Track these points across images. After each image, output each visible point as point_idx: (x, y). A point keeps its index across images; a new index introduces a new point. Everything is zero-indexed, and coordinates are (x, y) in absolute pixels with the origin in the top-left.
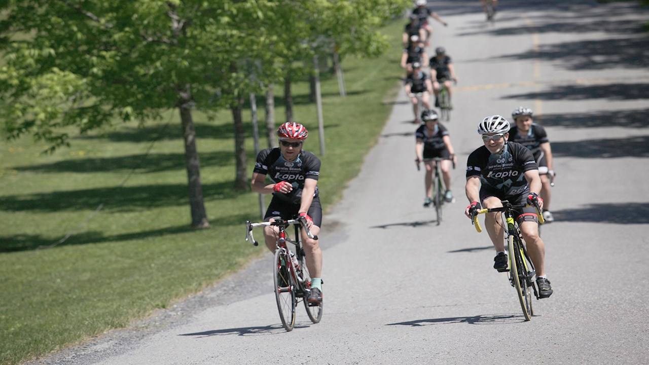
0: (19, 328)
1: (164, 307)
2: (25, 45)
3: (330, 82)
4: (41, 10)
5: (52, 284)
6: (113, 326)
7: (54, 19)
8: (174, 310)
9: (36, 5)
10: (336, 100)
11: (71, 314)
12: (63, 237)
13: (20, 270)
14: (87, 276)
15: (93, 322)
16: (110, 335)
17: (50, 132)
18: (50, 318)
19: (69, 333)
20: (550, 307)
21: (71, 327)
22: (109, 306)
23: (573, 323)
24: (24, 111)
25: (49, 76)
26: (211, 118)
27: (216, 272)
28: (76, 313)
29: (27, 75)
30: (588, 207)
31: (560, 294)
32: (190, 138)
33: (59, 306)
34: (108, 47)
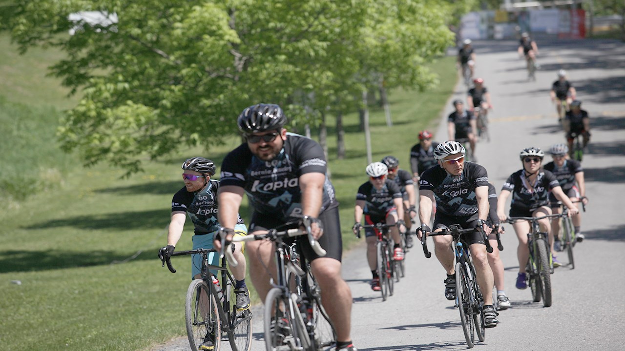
0: (95, 335)
2: (102, 81)
3: (378, 114)
4: (117, 50)
5: (125, 296)
6: (179, 334)
7: (128, 57)
9: (113, 45)
10: (383, 129)
11: (141, 323)
12: (135, 253)
13: (96, 283)
14: (156, 288)
15: (162, 330)
16: (177, 342)
17: (125, 159)
18: (123, 327)
19: (140, 340)
20: (579, 320)
21: (142, 335)
22: (176, 316)
23: (600, 334)
24: (101, 140)
25: (123, 108)
28: (146, 322)
29: (104, 108)
30: (615, 228)
31: (588, 308)
33: (131, 316)
34: (177, 81)
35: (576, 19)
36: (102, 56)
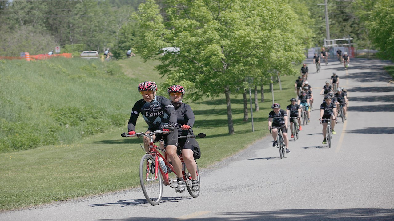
1: (219, 161)
2: (175, 72)
3: (277, 85)
4: (180, 61)
7: (184, 64)
8: (223, 162)
9: (178, 59)
10: (279, 91)
20: (351, 163)
23: (359, 168)
25: (182, 82)
26: (236, 97)
27: (237, 149)
31: (354, 158)
32: (229, 104)
34: (202, 73)
35: (351, 51)
36: (174, 63)
